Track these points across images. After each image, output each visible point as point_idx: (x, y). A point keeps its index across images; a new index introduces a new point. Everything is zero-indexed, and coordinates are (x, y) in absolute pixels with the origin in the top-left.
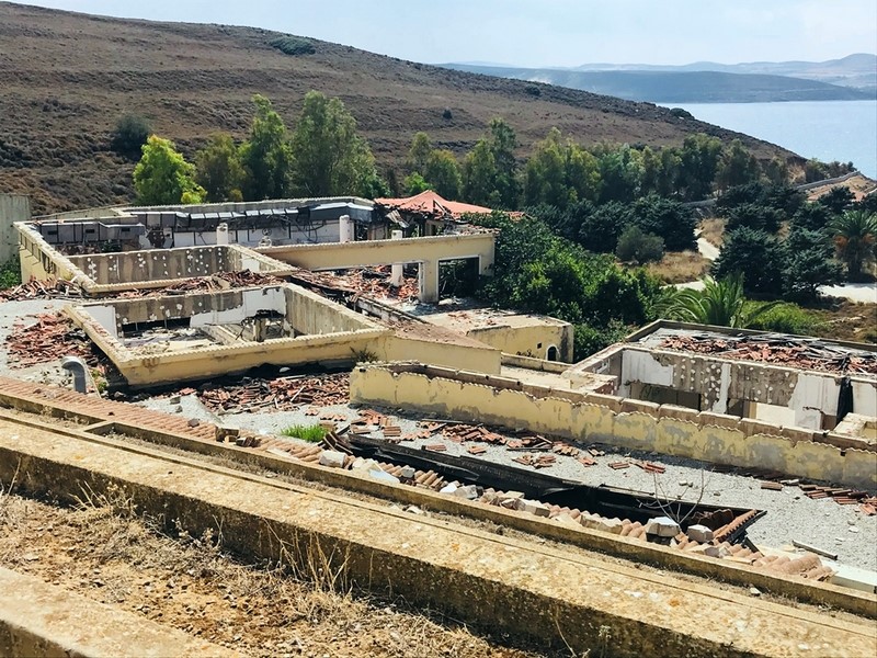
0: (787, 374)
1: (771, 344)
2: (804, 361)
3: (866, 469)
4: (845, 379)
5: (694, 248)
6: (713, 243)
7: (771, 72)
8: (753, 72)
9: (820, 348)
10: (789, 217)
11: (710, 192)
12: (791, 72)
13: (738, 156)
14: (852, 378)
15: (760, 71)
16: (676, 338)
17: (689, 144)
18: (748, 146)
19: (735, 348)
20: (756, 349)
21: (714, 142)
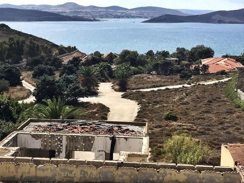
0: (90, 137)
1: (81, 125)
2: (96, 131)
3: (147, 176)
4: (113, 137)
5: (21, 84)
6: (28, 82)
7: (35, 9)
8: (27, 9)
9: (100, 125)
10: (57, 70)
11: (22, 60)
12: (43, 9)
13: (32, 44)
14: (116, 136)
15: (30, 8)
16: (39, 126)
17: (11, 39)
18: (34, 40)
19: (66, 128)
20: (76, 128)
21: (22, 39)
